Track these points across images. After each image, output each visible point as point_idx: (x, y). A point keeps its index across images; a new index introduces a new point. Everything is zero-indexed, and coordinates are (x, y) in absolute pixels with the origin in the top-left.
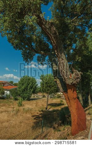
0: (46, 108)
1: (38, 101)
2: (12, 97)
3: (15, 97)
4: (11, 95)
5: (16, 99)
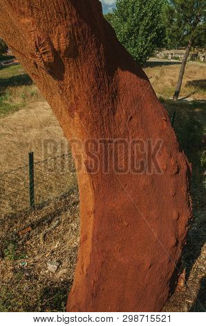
0: (177, 94)
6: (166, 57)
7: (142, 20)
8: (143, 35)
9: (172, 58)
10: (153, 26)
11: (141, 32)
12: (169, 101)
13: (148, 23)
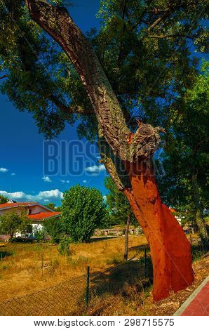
1: (110, 242)
2: (50, 237)
3: (55, 236)
4: (46, 233)
5: (57, 241)
6: (103, 234)
7: (84, 206)
8: (86, 217)
9: (108, 234)
10: (93, 211)
11: (84, 215)
12: (121, 262)
13: (89, 208)
